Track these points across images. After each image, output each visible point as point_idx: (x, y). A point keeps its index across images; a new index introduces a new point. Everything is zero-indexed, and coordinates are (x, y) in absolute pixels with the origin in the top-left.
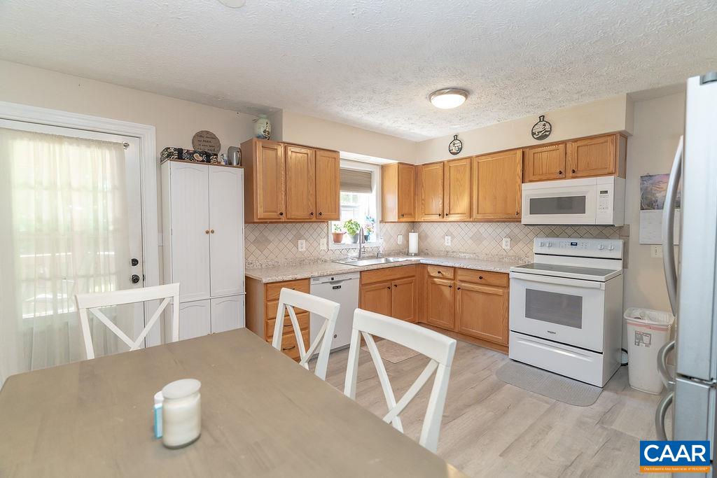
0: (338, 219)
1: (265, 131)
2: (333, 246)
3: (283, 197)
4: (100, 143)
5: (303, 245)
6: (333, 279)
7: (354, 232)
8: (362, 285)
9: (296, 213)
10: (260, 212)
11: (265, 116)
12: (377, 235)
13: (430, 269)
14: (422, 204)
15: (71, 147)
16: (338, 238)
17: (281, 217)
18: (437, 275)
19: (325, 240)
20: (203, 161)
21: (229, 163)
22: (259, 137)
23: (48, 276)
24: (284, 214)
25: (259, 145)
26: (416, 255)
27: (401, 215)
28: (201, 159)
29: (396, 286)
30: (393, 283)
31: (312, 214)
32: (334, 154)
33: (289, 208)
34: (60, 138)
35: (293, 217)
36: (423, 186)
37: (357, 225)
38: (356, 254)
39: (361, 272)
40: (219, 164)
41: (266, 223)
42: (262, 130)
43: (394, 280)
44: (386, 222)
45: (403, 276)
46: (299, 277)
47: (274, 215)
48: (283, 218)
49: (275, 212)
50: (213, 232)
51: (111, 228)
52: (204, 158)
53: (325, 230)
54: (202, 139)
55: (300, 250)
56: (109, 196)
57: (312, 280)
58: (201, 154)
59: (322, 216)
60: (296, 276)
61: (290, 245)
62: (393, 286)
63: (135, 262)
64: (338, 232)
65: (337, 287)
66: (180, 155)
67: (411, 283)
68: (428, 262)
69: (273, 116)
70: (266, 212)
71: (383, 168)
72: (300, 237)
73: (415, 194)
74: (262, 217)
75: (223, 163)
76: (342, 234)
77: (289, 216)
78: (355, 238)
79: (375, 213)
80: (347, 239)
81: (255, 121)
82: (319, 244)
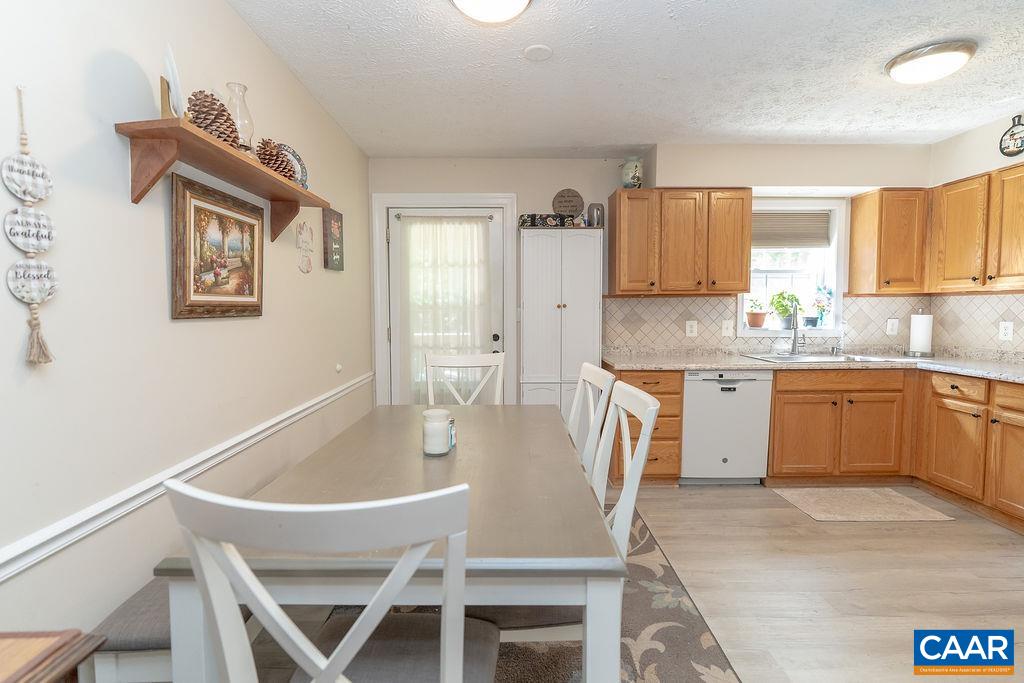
0: (747, 290)
1: (633, 178)
2: (746, 332)
3: (657, 261)
4: (469, 219)
5: (693, 329)
6: (721, 376)
7: (786, 310)
8: (777, 392)
9: (674, 283)
10: (624, 282)
11: (635, 158)
12: (837, 318)
13: (936, 380)
14: (939, 259)
15: (448, 226)
16: (755, 320)
17: (652, 288)
18: (950, 391)
19: (731, 323)
20: (557, 225)
21: (590, 224)
22: (626, 187)
23: (430, 345)
24: (657, 284)
25: (624, 196)
26: (923, 355)
27: (885, 281)
28: (554, 223)
29: (851, 402)
30: (846, 396)
31: (699, 283)
32: (740, 194)
33: (664, 275)
34: (439, 219)
35: (670, 288)
36: (941, 227)
37: (794, 299)
38: (788, 346)
39: (776, 372)
40: (577, 226)
41: (638, 296)
42: (631, 175)
43: (851, 391)
44: (858, 296)
45: (868, 387)
46: (665, 367)
47: (643, 286)
48: (656, 290)
49: (644, 281)
50: (565, 306)
51: (477, 302)
52: (558, 221)
53: (732, 307)
54: (563, 199)
55: (688, 334)
56: (476, 270)
57: (686, 373)
58: (554, 217)
59: (717, 286)
60: (661, 366)
61: (674, 328)
62: (845, 402)
63: (496, 338)
64: (757, 310)
65: (730, 389)
66: (532, 221)
67: (893, 402)
68: (936, 367)
69: (645, 155)
70: (630, 282)
71: (854, 202)
72: (690, 316)
73: (923, 242)
74: (626, 288)
75: (583, 225)
76: (764, 314)
77: (663, 287)
78: (790, 322)
79: (834, 280)
80: (773, 323)
81: (622, 166)
82: (721, 328)
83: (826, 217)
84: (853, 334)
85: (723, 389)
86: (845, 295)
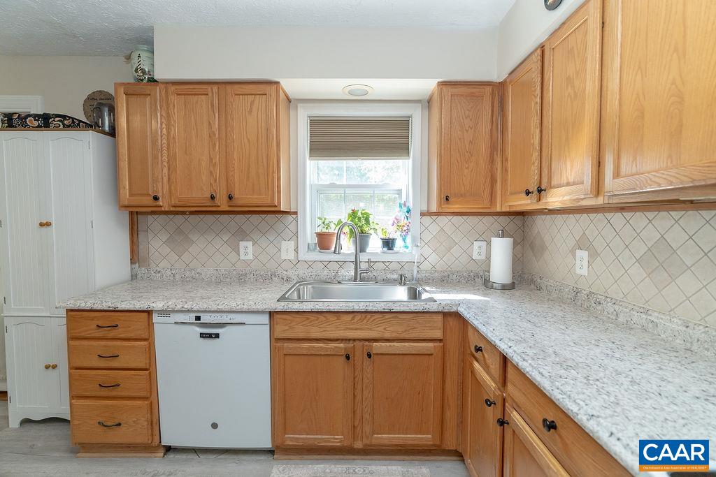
2: (310, 255)
5: (247, 250)
6: (198, 318)
8: (275, 340)
10: (124, 196)
12: (414, 240)
14: (505, 169)
20: (39, 126)
27: (446, 197)
28: (36, 124)
31: (212, 197)
33: (172, 187)
39: (272, 314)
52: (41, 121)
57: (155, 314)
58: (36, 117)
61: (226, 250)
64: (324, 230)
65: (211, 335)
66: (11, 121)
70: (132, 196)
72: (244, 236)
77: (173, 202)
82: (280, 250)
83: (403, 124)
84: (433, 258)
85: (203, 336)
86: (423, 214)
